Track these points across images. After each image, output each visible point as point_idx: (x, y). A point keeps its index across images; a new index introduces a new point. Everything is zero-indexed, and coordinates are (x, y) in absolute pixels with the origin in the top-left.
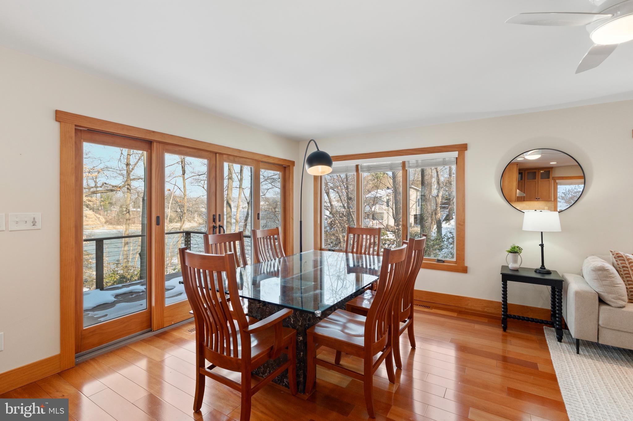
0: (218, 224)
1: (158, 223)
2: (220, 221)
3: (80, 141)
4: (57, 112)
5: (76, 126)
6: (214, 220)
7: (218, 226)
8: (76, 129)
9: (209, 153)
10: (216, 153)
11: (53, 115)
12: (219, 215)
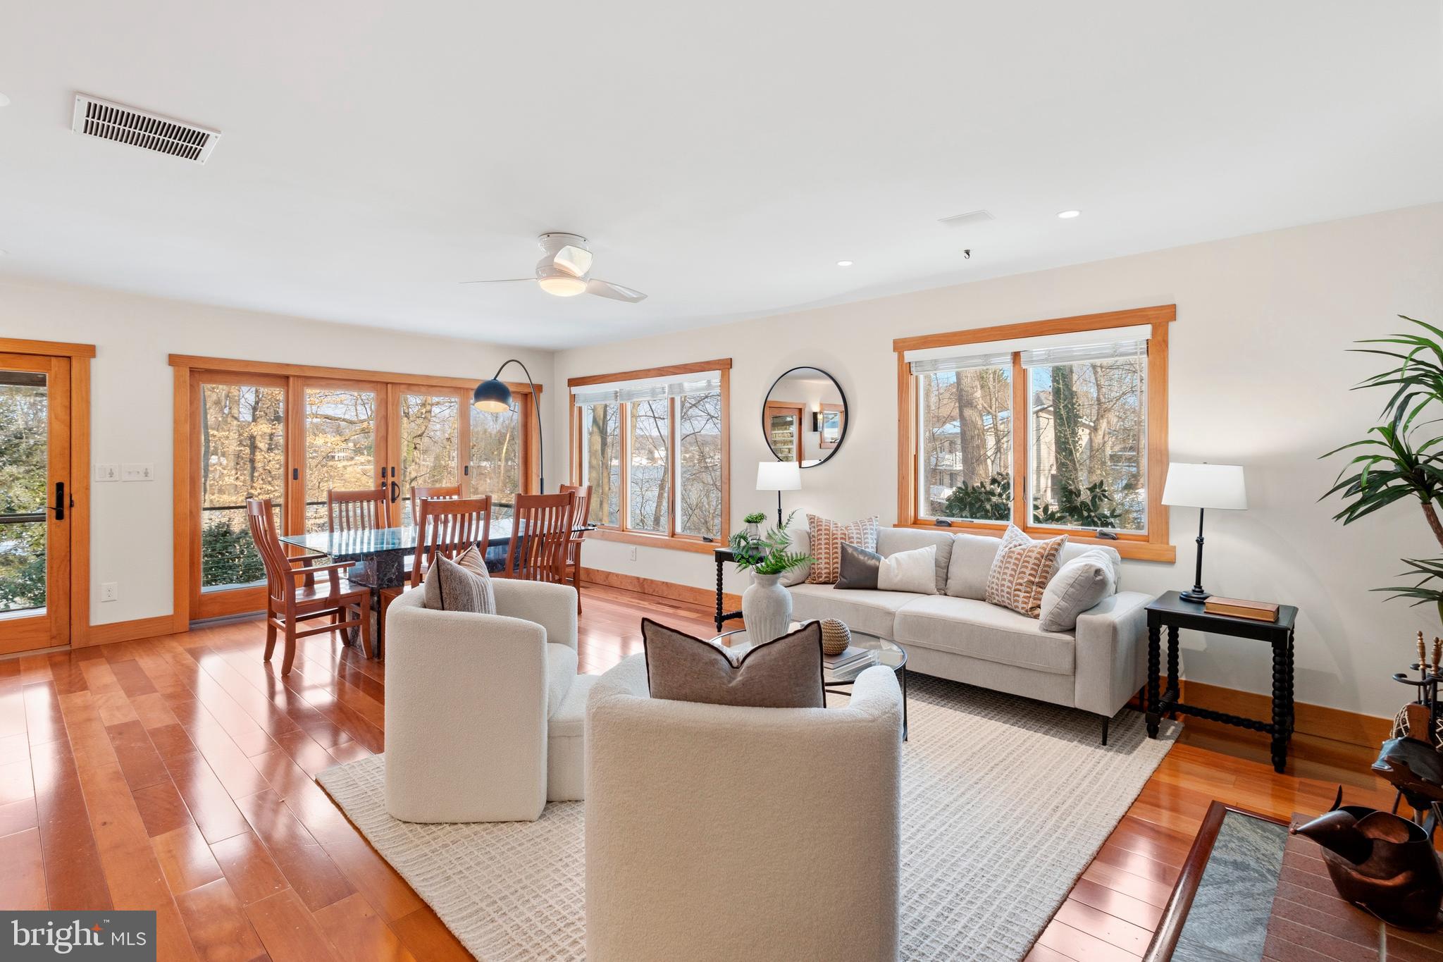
0: (390, 480)
1: (295, 477)
2: (393, 476)
3: (198, 383)
4: (170, 356)
5: (190, 368)
6: (384, 475)
7: (389, 482)
8: (190, 371)
9: (376, 384)
10: (387, 383)
11: (166, 359)
12: (393, 468)
